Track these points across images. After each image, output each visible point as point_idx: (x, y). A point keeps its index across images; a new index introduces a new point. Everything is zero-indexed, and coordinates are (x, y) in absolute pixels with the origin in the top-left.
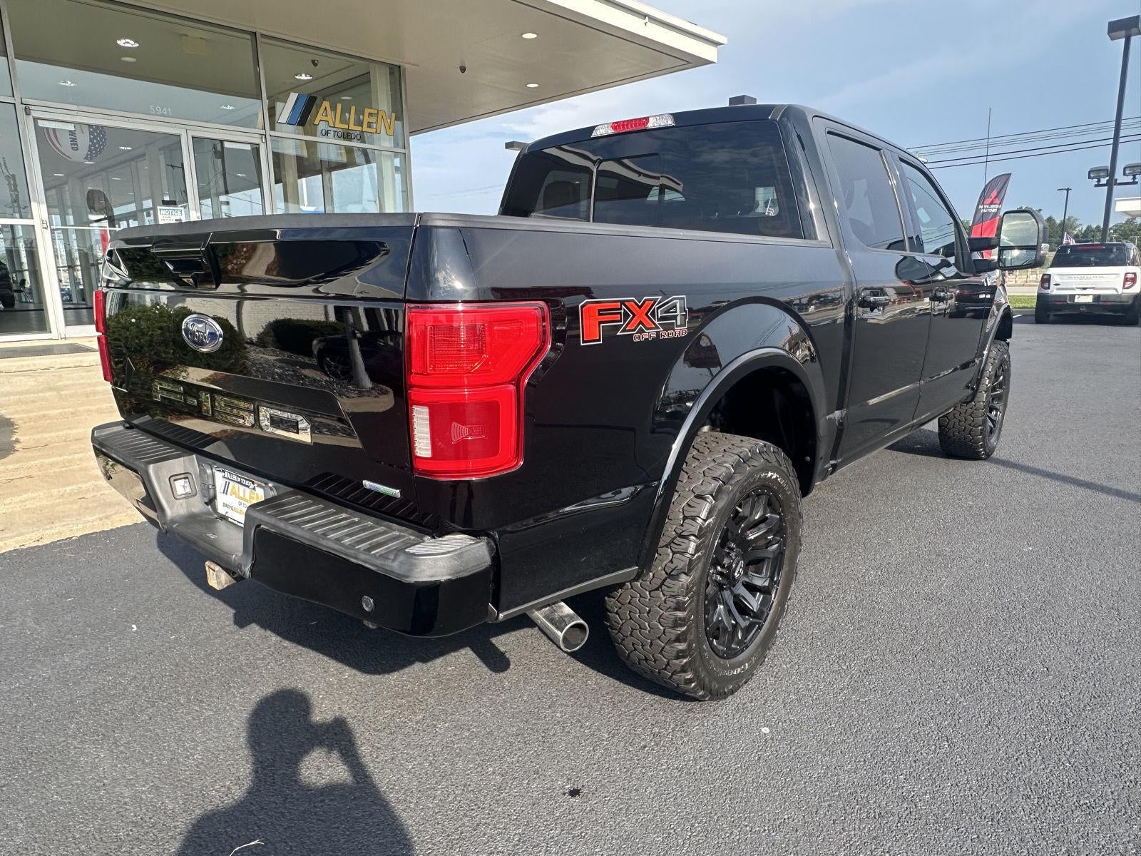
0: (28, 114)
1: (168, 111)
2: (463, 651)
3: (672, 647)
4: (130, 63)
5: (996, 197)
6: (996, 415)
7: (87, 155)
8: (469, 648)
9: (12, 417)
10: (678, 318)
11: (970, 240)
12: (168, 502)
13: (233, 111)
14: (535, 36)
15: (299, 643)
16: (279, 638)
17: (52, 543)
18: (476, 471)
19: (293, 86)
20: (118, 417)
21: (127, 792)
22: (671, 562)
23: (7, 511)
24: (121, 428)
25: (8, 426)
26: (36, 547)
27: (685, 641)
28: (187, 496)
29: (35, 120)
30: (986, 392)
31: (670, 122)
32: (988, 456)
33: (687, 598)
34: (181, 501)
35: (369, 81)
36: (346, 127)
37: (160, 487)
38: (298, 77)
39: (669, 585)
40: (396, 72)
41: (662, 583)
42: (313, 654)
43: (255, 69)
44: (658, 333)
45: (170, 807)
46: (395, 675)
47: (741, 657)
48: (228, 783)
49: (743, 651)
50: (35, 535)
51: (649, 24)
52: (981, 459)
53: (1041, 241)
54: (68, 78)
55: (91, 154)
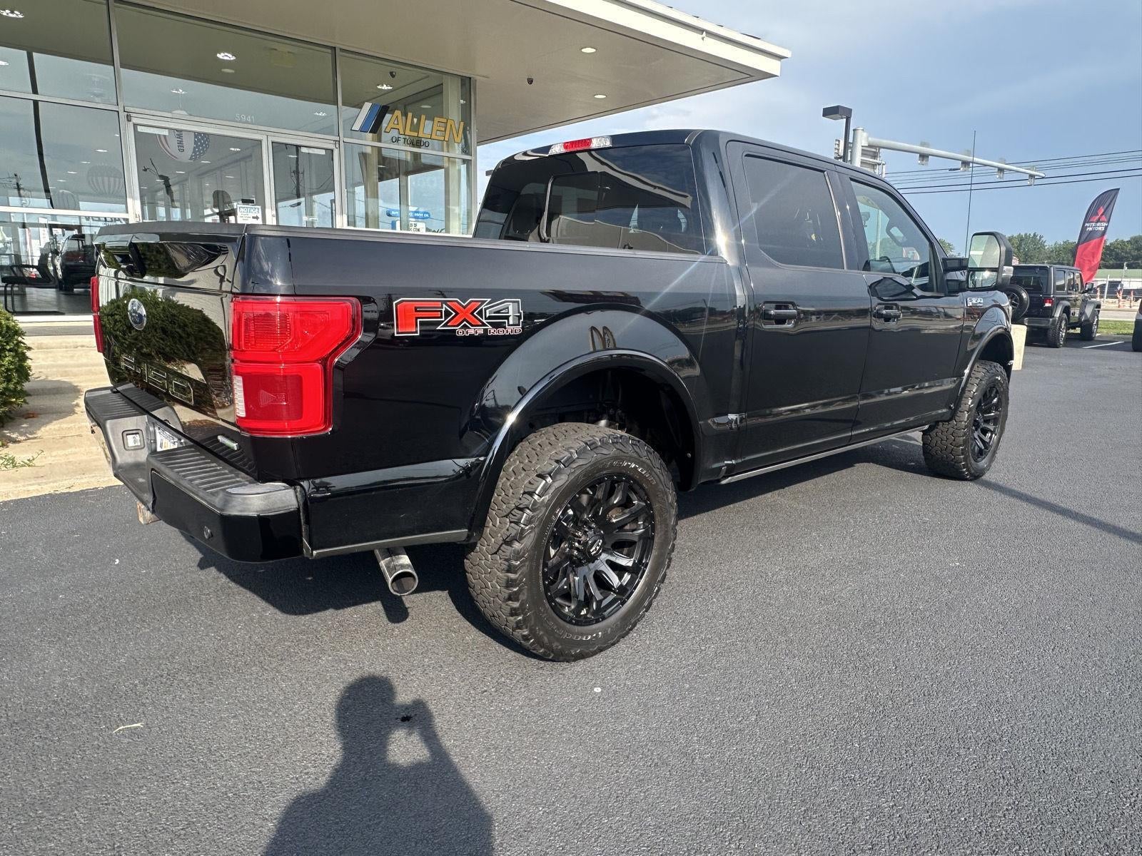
0: (129, 120)
1: (252, 119)
2: (373, 604)
3: (507, 605)
4: (228, 73)
5: (1102, 215)
6: (991, 438)
7: (192, 156)
8: (380, 602)
9: (79, 384)
10: (511, 319)
11: (944, 260)
12: (119, 452)
13: (324, 117)
14: (593, 50)
15: (242, 585)
16: (228, 580)
17: (81, 491)
18: (292, 431)
19: (375, 95)
20: (109, 384)
21: (58, 680)
22: (508, 530)
23: (53, 463)
24: (109, 392)
25: (75, 392)
26: (67, 493)
27: (518, 600)
28: (136, 449)
29: (135, 125)
30: (968, 412)
31: (608, 144)
32: (976, 477)
33: (519, 562)
34: (130, 452)
35: (442, 92)
36: (416, 134)
37: (114, 439)
38: (379, 87)
39: (505, 550)
40: (467, 84)
41: (499, 549)
42: (249, 594)
43: (334, 80)
44: (486, 331)
45: (86, 694)
46: (308, 617)
47: (594, 626)
48: (137, 682)
49: (597, 621)
50: (67, 483)
51: (706, 39)
52: (966, 480)
53: (1003, 263)
54: (179, 87)
55: (196, 155)
